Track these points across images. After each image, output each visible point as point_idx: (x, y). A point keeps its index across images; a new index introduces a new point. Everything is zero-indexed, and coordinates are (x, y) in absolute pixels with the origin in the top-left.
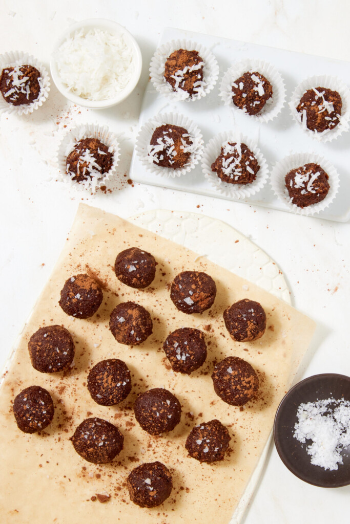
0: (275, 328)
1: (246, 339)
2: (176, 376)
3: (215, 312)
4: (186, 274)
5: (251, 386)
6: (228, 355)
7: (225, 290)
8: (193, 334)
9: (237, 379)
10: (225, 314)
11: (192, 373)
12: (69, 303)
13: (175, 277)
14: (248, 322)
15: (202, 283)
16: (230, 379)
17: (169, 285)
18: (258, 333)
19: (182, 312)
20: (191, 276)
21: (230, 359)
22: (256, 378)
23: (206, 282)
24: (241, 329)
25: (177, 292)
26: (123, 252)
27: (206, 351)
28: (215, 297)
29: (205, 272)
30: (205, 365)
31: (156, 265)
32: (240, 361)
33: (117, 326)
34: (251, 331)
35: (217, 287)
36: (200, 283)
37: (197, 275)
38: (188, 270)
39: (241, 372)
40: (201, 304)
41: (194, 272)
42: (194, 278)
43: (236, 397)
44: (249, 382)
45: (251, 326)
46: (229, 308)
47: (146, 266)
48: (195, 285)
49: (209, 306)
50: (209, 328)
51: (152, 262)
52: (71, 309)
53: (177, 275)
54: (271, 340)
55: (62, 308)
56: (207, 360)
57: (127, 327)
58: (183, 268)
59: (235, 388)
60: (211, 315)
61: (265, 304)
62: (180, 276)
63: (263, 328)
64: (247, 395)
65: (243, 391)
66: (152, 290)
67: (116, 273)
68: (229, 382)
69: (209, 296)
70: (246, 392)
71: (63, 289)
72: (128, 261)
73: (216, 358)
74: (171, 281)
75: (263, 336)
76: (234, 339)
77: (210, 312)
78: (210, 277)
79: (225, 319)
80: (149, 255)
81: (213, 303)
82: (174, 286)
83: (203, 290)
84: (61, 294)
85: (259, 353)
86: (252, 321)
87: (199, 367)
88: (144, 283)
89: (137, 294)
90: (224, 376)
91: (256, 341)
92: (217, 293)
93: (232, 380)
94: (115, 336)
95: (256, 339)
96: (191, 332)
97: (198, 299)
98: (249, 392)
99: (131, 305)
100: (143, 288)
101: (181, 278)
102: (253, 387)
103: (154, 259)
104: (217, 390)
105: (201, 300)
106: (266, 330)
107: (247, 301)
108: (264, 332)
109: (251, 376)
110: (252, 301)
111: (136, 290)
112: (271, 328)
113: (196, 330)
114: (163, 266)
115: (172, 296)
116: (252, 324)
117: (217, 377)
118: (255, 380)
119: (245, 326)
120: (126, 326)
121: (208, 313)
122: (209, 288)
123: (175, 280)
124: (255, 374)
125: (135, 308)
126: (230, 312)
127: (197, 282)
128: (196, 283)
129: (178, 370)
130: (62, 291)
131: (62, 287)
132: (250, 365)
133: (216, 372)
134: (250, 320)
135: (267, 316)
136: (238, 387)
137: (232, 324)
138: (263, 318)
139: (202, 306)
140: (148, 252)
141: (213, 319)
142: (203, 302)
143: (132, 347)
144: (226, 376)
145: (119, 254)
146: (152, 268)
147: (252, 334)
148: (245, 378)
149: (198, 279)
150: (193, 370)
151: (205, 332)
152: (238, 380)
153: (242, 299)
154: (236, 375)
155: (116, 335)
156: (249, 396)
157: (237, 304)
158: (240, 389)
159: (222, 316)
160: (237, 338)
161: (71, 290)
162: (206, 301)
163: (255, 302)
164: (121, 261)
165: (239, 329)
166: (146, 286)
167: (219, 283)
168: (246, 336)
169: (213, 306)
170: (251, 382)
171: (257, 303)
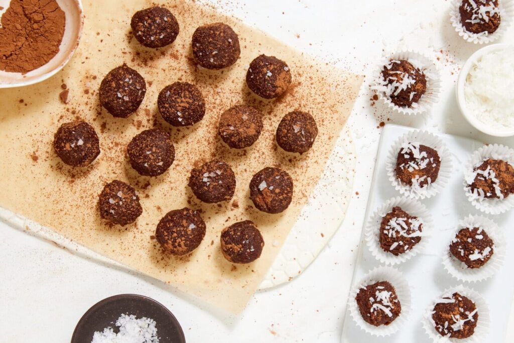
0: (234, 273)
1: (224, 243)
2: (187, 172)
3: (251, 212)
4: (291, 185)
5: (176, 247)
6: (208, 225)
7: (273, 222)
8: (230, 189)
9: (183, 233)
10: (249, 222)
11: (190, 188)
12: (263, 64)
13: (287, 172)
14: (241, 246)
15: (281, 199)
16: (183, 226)
17: (279, 165)
18: (230, 255)
19: (252, 179)
20: (288, 189)
21: (203, 226)
22: (184, 253)
23: (282, 203)
24: (234, 239)
25: (272, 174)
26: (313, 120)
27: (212, 202)
28: (266, 212)
29: (291, 203)
30: (197, 201)
31: (300, 153)
32: (201, 237)
33: (239, 113)
34: (231, 248)
35: (276, 214)
36: (281, 197)
38: (294, 185)
39: (190, 237)
40: (260, 199)
41: (292, 192)
42: (286, 192)
43: (165, 232)
44: (180, 245)
45: (237, 248)
46: (255, 226)
47: (299, 143)
48: (279, 193)
49: (257, 206)
50: (235, 205)
51: (303, 149)
52: (257, 66)
53: (289, 174)
54: (222, 268)
55: (258, 58)
56: (203, 203)
57: (237, 123)
58: (296, 180)
59: (174, 232)
60: (248, 209)
61: (258, 263)
62: (288, 177)
63: (234, 260)
64: (167, 243)
65: (171, 239)
66: (275, 149)
67: (292, 112)
68: (181, 225)
69: (267, 206)
70: (170, 242)
71: (277, 59)
72: (305, 125)
73: (205, 212)
74: (284, 168)
75: (226, 260)
76: (223, 231)
77: (251, 207)
78: (287, 207)
79: (244, 222)
80: (310, 146)
81: (261, 210)
82: (278, 170)
83: (274, 200)
84: (272, 57)
85: (209, 256)
86: (242, 249)
87: (196, 195)
88: (281, 141)
89: (271, 134)
90: (187, 220)
91: (221, 253)
92: (270, 214)
93: (182, 229)
94: (228, 111)
95: (223, 253)
96: (231, 187)
97: (265, 195)
98: (170, 246)
99: (260, 127)
100: (277, 140)
101: (286, 178)
102: (175, 249)
103: (305, 151)
104: (172, 213)
105: (264, 198)
106: (232, 263)
107: (262, 244)
108: (230, 261)
109: (186, 248)
110: (262, 249)
111: (275, 133)
112: (234, 268)
113: (233, 192)
114: (299, 160)
115: (267, 169)
116: (239, 250)
117: (185, 213)
118: (182, 251)
119: (237, 242)
120: (239, 122)
121: (250, 205)
122: (275, 206)
123: (284, 172)
124: (188, 252)
125: (257, 132)
126: (251, 227)
128: (281, 193)
129: (193, 174)
130: (274, 57)
131: (279, 57)
132: (197, 247)
133: (191, 212)
134: (243, 247)
135: (246, 265)
136: (175, 235)
137: (239, 229)
138: (245, 260)
139: (258, 199)
140: (313, 145)
141: (244, 210)
142: (262, 200)
143: (217, 128)
144: (186, 222)
145: (311, 116)
146: (297, 149)
147: (229, 249)
148: (184, 242)
149: (285, 196)
150: (193, 189)
151: (232, 202)
152: (182, 235)
153: (265, 239)
154: (187, 232)
156: (165, 245)
157: (260, 235)
158: (173, 236)
159: (248, 220)
160: (225, 234)
161: (276, 67)
162: (262, 203)
163: (261, 253)
164: (305, 118)
165: (234, 236)
166: (278, 143)
167: (281, 216)
168: (227, 243)
169: (257, 210)
170: (180, 248)
171: (260, 255)
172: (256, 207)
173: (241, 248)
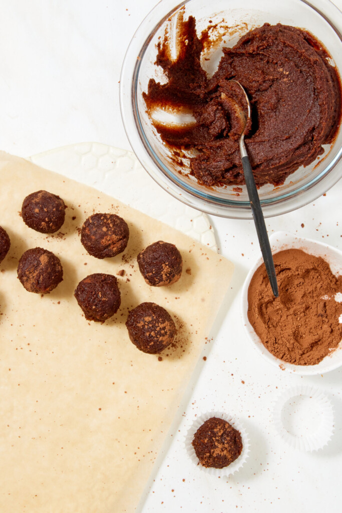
0: (192, 271)
1: (161, 283)
2: (89, 324)
3: (129, 256)
4: (97, 217)
5: (166, 333)
6: (143, 301)
7: (138, 234)
8: (105, 279)
9: (151, 325)
10: (139, 258)
11: (106, 321)
13: (85, 220)
14: (163, 265)
15: (113, 226)
16: (143, 326)
17: (79, 229)
18: (174, 276)
19: (93, 257)
20: (102, 218)
21: (144, 305)
22: (172, 324)
23: (117, 224)
24: (156, 273)
25: (88, 236)
26: (30, 195)
27: (120, 298)
28: (128, 240)
29: (117, 215)
30: (119, 313)
31: (65, 208)
32: (154, 306)
33: (25, 273)
34: (166, 275)
35: (129, 229)
36: (111, 225)
37: (108, 217)
38: (99, 213)
39: (155, 318)
40: (114, 247)
41: (105, 214)
42: (105, 221)
43: (151, 344)
44: (164, 328)
45: (166, 269)
46: (143, 252)
47: (55, 209)
48: (107, 227)
49: (121, 250)
50: (122, 273)
51: (61, 205)
53: (87, 218)
54: (189, 284)
56: (121, 307)
57: (35, 274)
58: (94, 211)
59: (150, 335)
60: (125, 260)
61: (180, 247)
62: (90, 219)
63: (179, 271)
64: (162, 341)
65: (157, 338)
66: (61, 235)
67: (23, 218)
68: (143, 328)
69: (120, 239)
70: (161, 339)
72: (36, 204)
73: (130, 304)
74: (81, 225)
75: (180, 280)
76: (148, 284)
77: (123, 256)
78: (122, 219)
79: (139, 263)
80: (58, 197)
81: (125, 246)
82: (84, 229)
83: (114, 232)
85: (176, 298)
86: (167, 263)
87: (113, 315)
88: (53, 228)
89: (46, 240)
90: (137, 322)
91: (173, 285)
92: (130, 236)
93: (146, 327)
94: (23, 285)
95: (172, 283)
96: (103, 278)
97: (110, 242)
98: (165, 339)
99: (39, 251)
100: (53, 233)
101: (91, 221)
102: (168, 333)
103: (63, 202)
104: (132, 337)
105: (114, 243)
106: (183, 272)
107: (161, 243)
108: (180, 275)
109: (167, 322)
110: (166, 243)
111: (45, 235)
112: (188, 271)
113: (108, 275)
114: (73, 209)
115: (82, 241)
116: (167, 267)
117: (131, 324)
118: (170, 326)
119: (159, 269)
120: (35, 272)
121: (121, 257)
122: (121, 231)
123: (85, 223)
124: (172, 320)
125: (43, 254)
126: (144, 255)
127: (109, 224)
128: (107, 225)
129: (91, 318)
132: (165, 310)
133: (129, 319)
134: (165, 263)
135: (183, 258)
136: (153, 333)
137: (146, 267)
138: (178, 260)
139: (115, 249)
140: (57, 195)
141: (126, 264)
142: (115, 245)
143: (42, 296)
144: (140, 323)
145: (26, 197)
146: (61, 211)
147: (168, 277)
148: (160, 324)
149: (109, 221)
150: (107, 318)
151: (119, 277)
152: (153, 326)
153: (156, 241)
154: (150, 322)
155: (25, 283)
156: (164, 343)
157: (151, 246)
158: (154, 335)
159: (136, 260)
160: (152, 281)
162: (119, 245)
163: (170, 244)
164: (28, 205)
165: (154, 272)
166: (56, 231)
167: (132, 225)
168: (161, 280)
169: (126, 250)
170: (166, 327)
171: (172, 245)
172: (123, 251)
173: (166, 265)
